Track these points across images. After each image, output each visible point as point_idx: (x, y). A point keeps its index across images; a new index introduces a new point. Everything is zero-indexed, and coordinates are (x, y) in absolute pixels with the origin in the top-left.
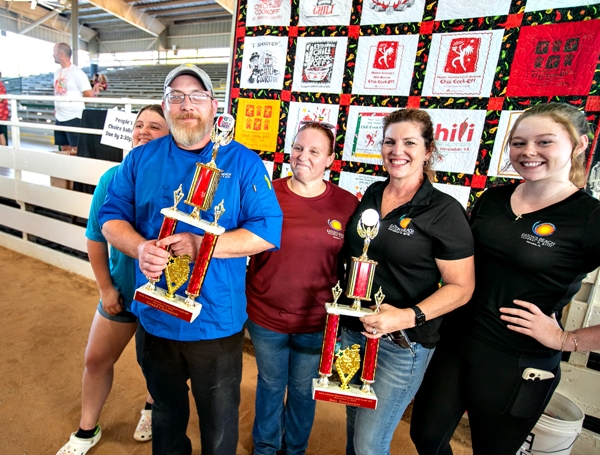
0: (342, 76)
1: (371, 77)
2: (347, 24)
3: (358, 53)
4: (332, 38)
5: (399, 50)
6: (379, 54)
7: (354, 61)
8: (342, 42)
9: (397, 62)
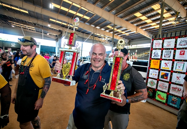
0: (173, 56)
1: (179, 56)
2: (174, 48)
3: (176, 52)
4: (170, 50)
5: (185, 52)
6: (181, 53)
7: (175, 54)
8: (173, 51)
9: (185, 54)
